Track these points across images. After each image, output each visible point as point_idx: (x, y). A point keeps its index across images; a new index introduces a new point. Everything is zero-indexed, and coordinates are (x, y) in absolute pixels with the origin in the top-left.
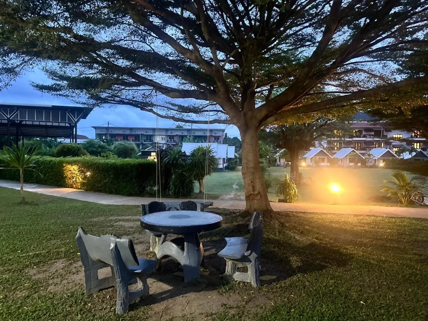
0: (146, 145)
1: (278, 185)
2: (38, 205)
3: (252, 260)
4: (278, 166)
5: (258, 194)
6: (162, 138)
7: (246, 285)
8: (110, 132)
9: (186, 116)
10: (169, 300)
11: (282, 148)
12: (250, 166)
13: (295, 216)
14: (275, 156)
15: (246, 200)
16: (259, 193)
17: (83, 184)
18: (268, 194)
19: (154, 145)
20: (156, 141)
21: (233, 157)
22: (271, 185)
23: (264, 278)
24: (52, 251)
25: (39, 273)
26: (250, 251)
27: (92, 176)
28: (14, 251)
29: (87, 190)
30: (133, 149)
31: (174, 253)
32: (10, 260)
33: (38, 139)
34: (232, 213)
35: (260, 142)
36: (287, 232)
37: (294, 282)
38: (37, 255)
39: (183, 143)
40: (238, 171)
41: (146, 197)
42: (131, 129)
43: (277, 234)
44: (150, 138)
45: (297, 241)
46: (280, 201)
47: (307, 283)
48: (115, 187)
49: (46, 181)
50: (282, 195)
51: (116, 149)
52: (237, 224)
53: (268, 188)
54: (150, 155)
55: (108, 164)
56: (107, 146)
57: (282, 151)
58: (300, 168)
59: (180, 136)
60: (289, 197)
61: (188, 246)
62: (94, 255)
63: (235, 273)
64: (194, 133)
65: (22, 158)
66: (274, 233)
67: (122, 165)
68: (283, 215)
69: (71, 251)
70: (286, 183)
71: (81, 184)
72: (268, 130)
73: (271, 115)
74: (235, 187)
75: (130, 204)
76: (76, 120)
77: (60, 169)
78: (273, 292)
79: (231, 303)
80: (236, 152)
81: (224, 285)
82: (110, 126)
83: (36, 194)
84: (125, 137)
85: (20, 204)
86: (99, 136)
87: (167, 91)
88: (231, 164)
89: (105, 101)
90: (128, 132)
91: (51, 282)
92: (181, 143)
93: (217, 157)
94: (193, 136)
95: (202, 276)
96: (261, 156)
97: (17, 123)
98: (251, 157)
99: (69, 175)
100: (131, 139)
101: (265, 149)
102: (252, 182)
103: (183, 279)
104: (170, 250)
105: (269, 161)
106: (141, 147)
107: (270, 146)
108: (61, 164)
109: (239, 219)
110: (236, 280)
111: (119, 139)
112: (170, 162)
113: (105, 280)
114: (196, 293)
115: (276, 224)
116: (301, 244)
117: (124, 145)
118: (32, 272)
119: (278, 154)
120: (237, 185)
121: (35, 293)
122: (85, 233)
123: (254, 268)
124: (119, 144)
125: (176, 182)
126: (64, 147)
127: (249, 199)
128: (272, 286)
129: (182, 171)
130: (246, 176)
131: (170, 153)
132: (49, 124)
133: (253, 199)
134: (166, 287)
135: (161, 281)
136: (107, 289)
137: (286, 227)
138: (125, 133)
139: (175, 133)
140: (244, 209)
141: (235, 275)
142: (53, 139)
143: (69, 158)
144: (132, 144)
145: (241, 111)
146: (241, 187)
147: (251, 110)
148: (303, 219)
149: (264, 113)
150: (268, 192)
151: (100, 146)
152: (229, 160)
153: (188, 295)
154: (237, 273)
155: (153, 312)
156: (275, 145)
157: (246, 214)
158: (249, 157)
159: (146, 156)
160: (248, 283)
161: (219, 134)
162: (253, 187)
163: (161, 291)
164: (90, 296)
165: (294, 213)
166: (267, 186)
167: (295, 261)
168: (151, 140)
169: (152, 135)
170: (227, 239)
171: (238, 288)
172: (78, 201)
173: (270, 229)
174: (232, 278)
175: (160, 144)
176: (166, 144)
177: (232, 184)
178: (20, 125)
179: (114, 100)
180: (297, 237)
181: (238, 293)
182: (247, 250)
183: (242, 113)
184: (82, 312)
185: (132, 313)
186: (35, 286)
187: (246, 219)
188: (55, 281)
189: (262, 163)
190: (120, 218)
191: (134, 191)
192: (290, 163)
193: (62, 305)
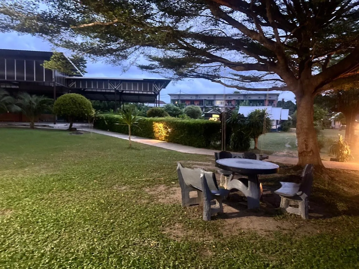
0: (208, 109)
1: (330, 145)
2: (139, 150)
3: (303, 199)
4: (332, 128)
5: (310, 152)
6: (221, 102)
7: (297, 217)
8: (181, 98)
9: (247, 85)
10: (238, 218)
11: (338, 112)
12: (304, 127)
13: (345, 173)
14: (330, 119)
15: (299, 156)
16: (312, 150)
17: (166, 137)
18: (320, 154)
19: (215, 108)
20: (216, 105)
21: (287, 119)
22: (324, 146)
23: (312, 215)
24: (156, 179)
25: (151, 191)
26: (301, 192)
27: (172, 132)
28: (134, 177)
29: (169, 142)
30: (198, 112)
31: (240, 187)
32: (133, 182)
33: (132, 104)
34: (285, 166)
35: (315, 106)
36: (336, 184)
37: (339, 220)
38: (148, 181)
39: (240, 107)
40: (291, 132)
41: (211, 149)
42: (197, 95)
43: (327, 185)
44: (211, 102)
45: (345, 192)
46: (332, 160)
47: (351, 223)
48: (189, 140)
49: (141, 134)
50: (334, 155)
51: (186, 111)
52: (290, 174)
53: (320, 148)
54: (212, 117)
55: (184, 123)
56: (180, 109)
57: (338, 114)
58: (355, 131)
59: (237, 100)
60: (342, 156)
61: (251, 184)
62: (188, 182)
63: (288, 207)
64: (250, 98)
65: (130, 117)
66: (323, 184)
67: (194, 124)
68: (334, 171)
69: (168, 180)
70: (339, 143)
71: (165, 137)
72: (323, 95)
73: (328, 83)
74: (287, 146)
75: (200, 153)
76: (159, 90)
77: (151, 126)
78: (319, 225)
79: (284, 226)
80: (289, 115)
81: (278, 215)
82: (182, 93)
83: (136, 143)
84: (192, 102)
85: (129, 148)
86: (173, 101)
87: (234, 66)
88: (285, 125)
89: (186, 76)
90: (194, 98)
91: (159, 197)
92: (238, 107)
93: (271, 119)
94: (249, 100)
95: (261, 207)
96: (315, 119)
97: (120, 92)
98: (305, 119)
99: (156, 130)
100: (196, 104)
101: (320, 112)
102: (305, 141)
103: (247, 207)
104: (238, 185)
105: (324, 123)
106: (204, 110)
107: (325, 110)
108: (151, 122)
109: (292, 171)
110: (288, 212)
111: (187, 104)
112: (231, 122)
113: (194, 199)
114: (257, 217)
115: (326, 178)
116: (349, 195)
117: (192, 108)
118: (147, 190)
119: (333, 117)
120: (289, 144)
121: (152, 202)
122: (183, 167)
123: (304, 205)
124: (188, 107)
125: (236, 138)
126: (153, 110)
127: (302, 156)
128: (318, 220)
129: (241, 130)
130: (300, 135)
131: (231, 115)
132: (141, 93)
133: (305, 156)
134: (234, 210)
135: (230, 206)
136: (195, 205)
137: (335, 180)
138: (192, 99)
139: (233, 98)
140: (296, 164)
141: (288, 208)
142: (142, 104)
143: (157, 118)
144: (198, 107)
145: (297, 79)
146: (293, 146)
147: (308, 78)
148: (353, 175)
149: (320, 80)
150: (320, 152)
151: (175, 110)
152: (282, 122)
153: (251, 217)
154: (290, 207)
155: (227, 224)
156: (331, 108)
157: (299, 167)
158: (304, 119)
159: (208, 118)
160: (298, 215)
161: (273, 98)
162: (306, 145)
163: (231, 212)
164: (185, 208)
165: (345, 171)
166: (320, 146)
167: (341, 206)
168: (212, 104)
169: (213, 100)
170: (282, 183)
171: (290, 218)
172: (164, 149)
173: (320, 181)
174: (285, 210)
175: (220, 107)
176: (224, 107)
177: (285, 144)
178: (122, 93)
179: (192, 75)
180: (346, 189)
181: (290, 221)
182: (299, 191)
183: (299, 82)
184: (182, 216)
185: (212, 222)
186: (151, 198)
187: (298, 171)
188: (162, 196)
189: (316, 125)
190: (195, 162)
191: (203, 144)
192: (345, 126)
193: (169, 210)
